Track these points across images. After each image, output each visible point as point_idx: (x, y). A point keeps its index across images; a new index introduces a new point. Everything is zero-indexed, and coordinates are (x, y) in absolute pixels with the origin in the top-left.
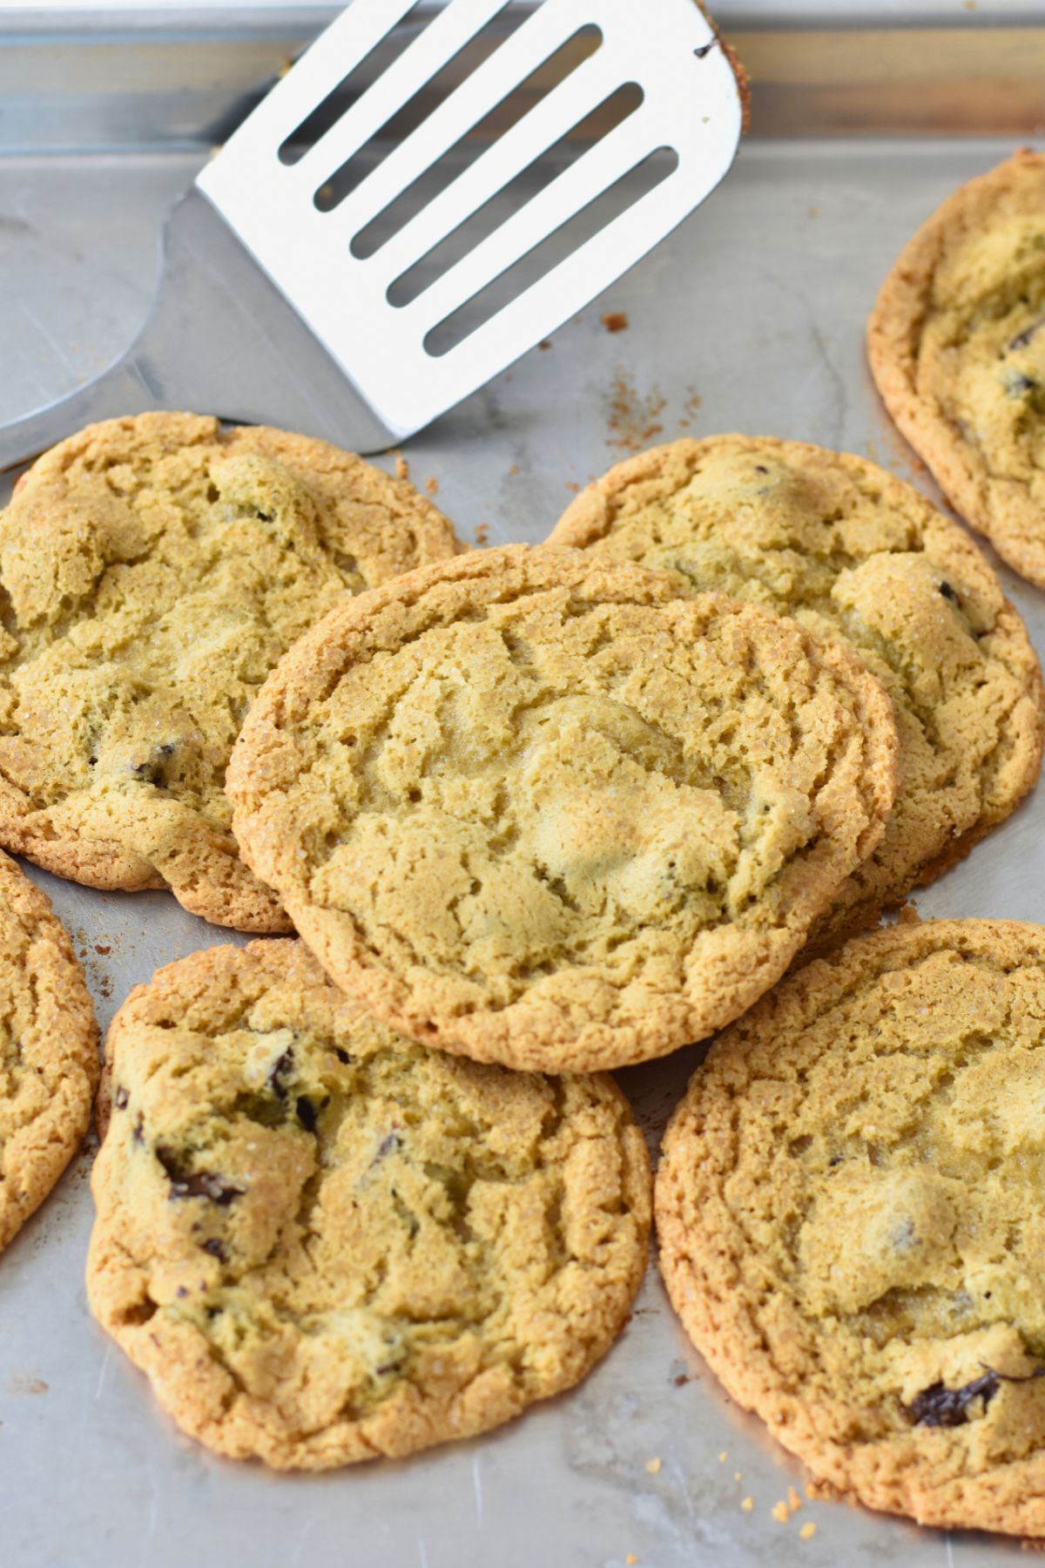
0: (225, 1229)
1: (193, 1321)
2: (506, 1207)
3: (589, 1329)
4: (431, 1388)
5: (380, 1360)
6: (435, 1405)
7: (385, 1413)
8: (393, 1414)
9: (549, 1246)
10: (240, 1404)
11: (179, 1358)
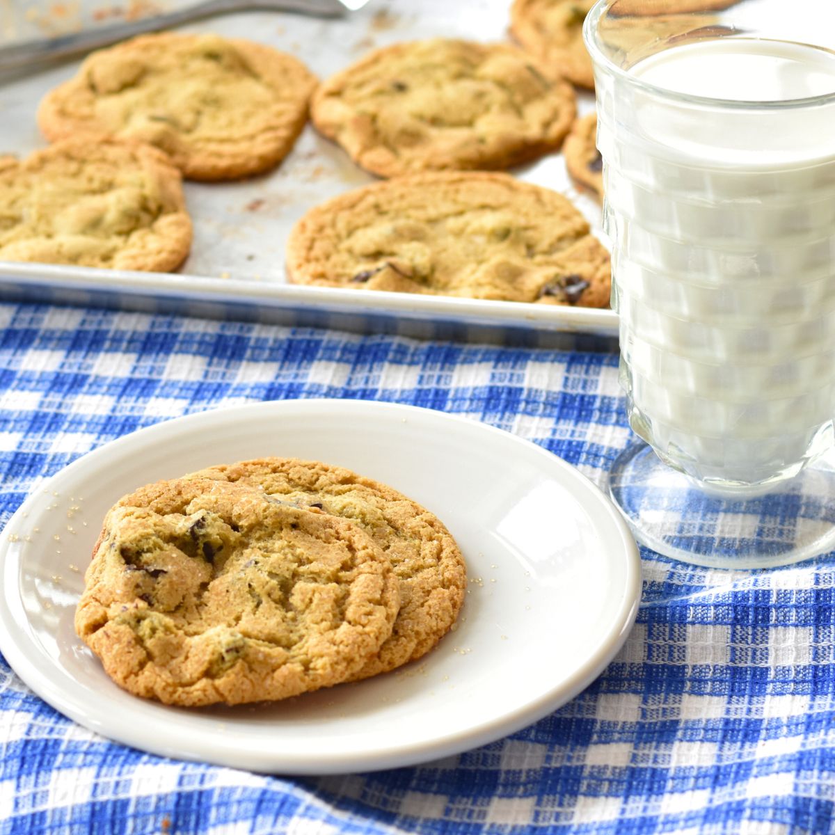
0: (154, 589)
1: (129, 624)
2: (313, 594)
3: (349, 653)
4: (255, 666)
5: (228, 644)
6: (257, 676)
7: (228, 676)
8: (233, 676)
9: (334, 616)
10: (149, 665)
11: (119, 640)
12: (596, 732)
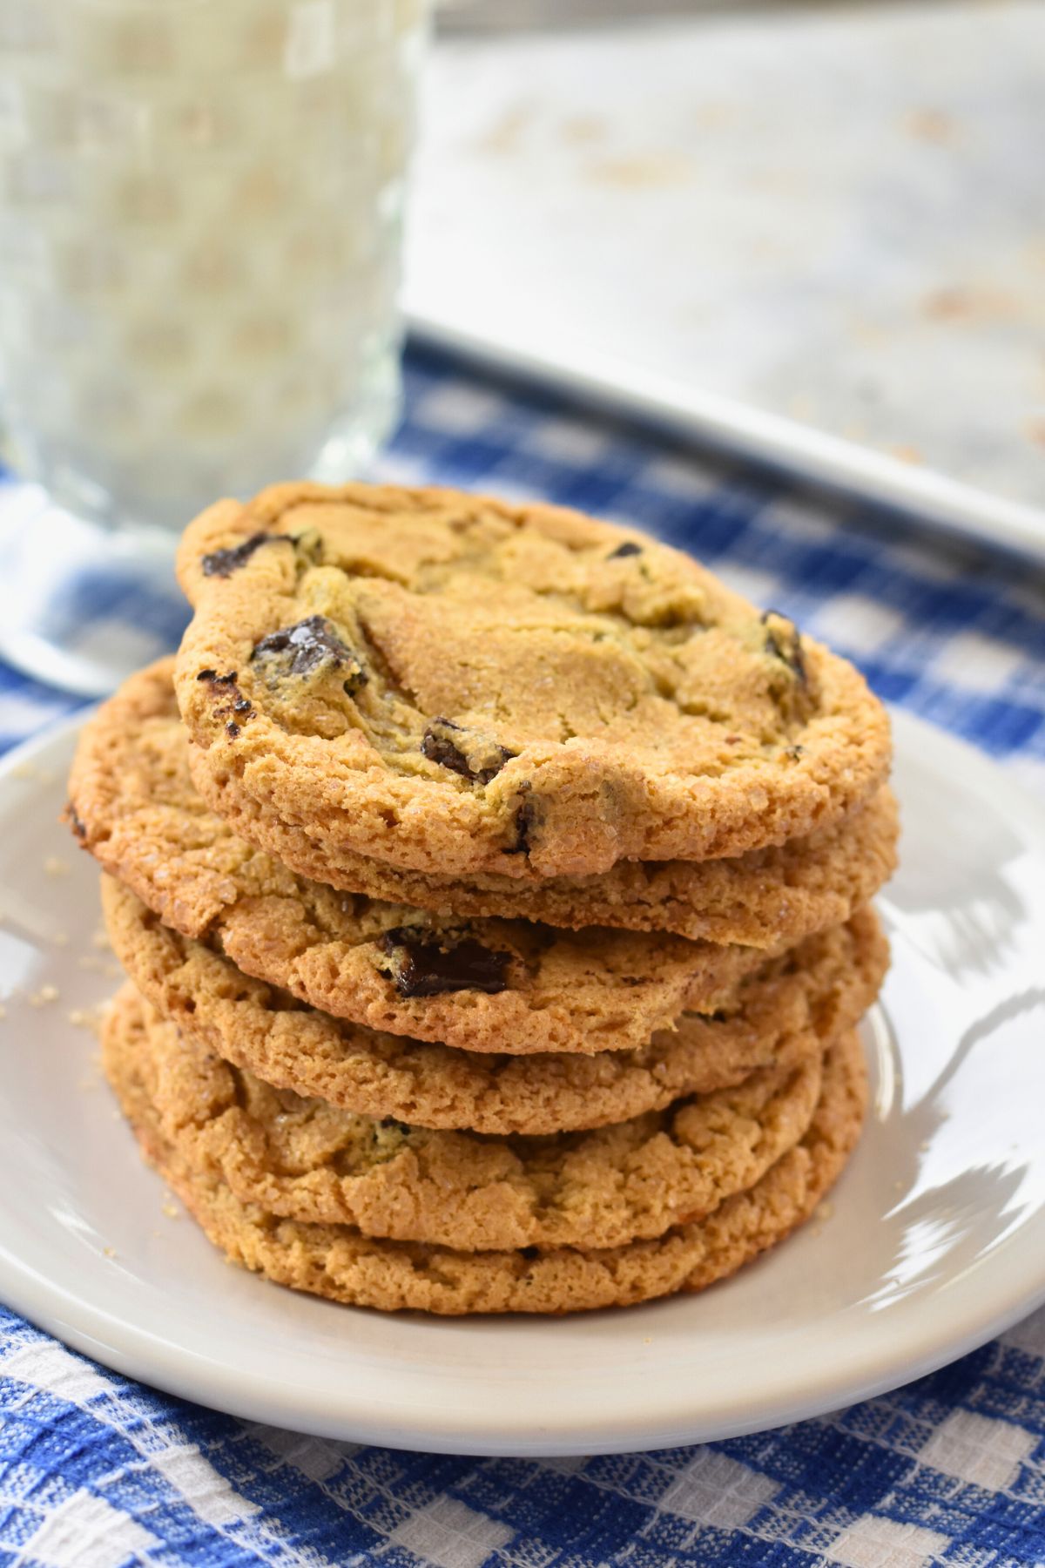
12: (899, 1490)
